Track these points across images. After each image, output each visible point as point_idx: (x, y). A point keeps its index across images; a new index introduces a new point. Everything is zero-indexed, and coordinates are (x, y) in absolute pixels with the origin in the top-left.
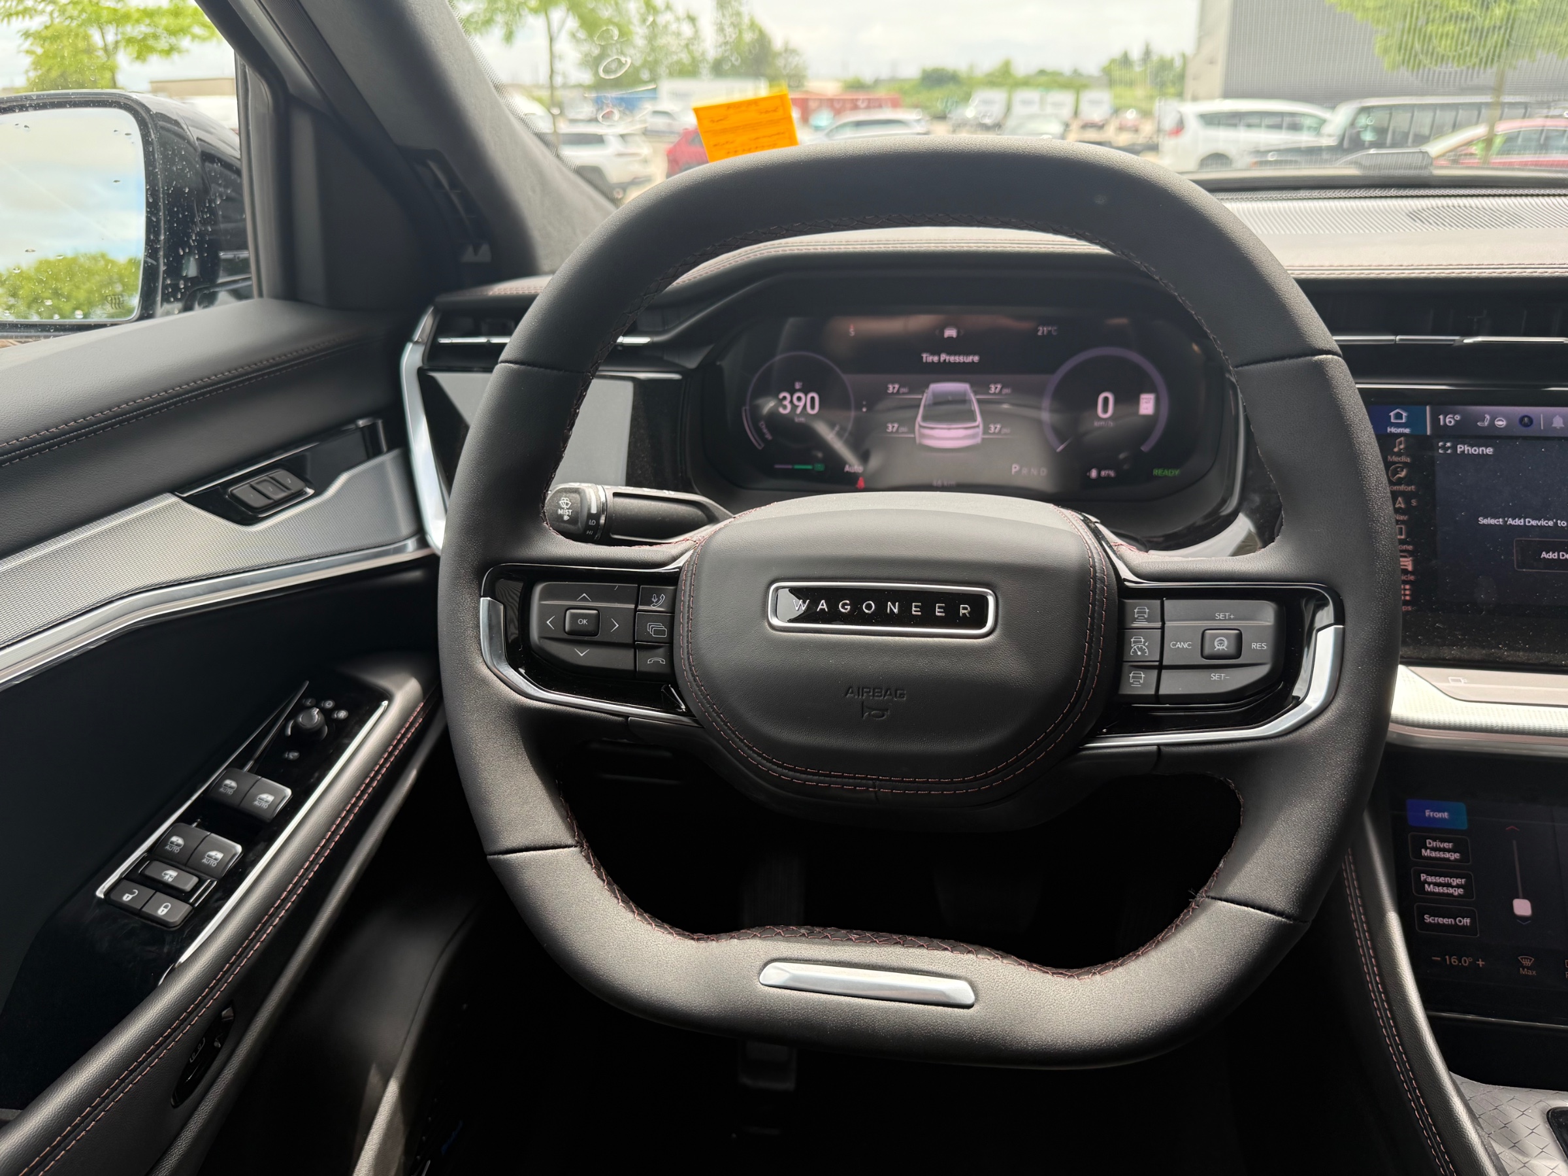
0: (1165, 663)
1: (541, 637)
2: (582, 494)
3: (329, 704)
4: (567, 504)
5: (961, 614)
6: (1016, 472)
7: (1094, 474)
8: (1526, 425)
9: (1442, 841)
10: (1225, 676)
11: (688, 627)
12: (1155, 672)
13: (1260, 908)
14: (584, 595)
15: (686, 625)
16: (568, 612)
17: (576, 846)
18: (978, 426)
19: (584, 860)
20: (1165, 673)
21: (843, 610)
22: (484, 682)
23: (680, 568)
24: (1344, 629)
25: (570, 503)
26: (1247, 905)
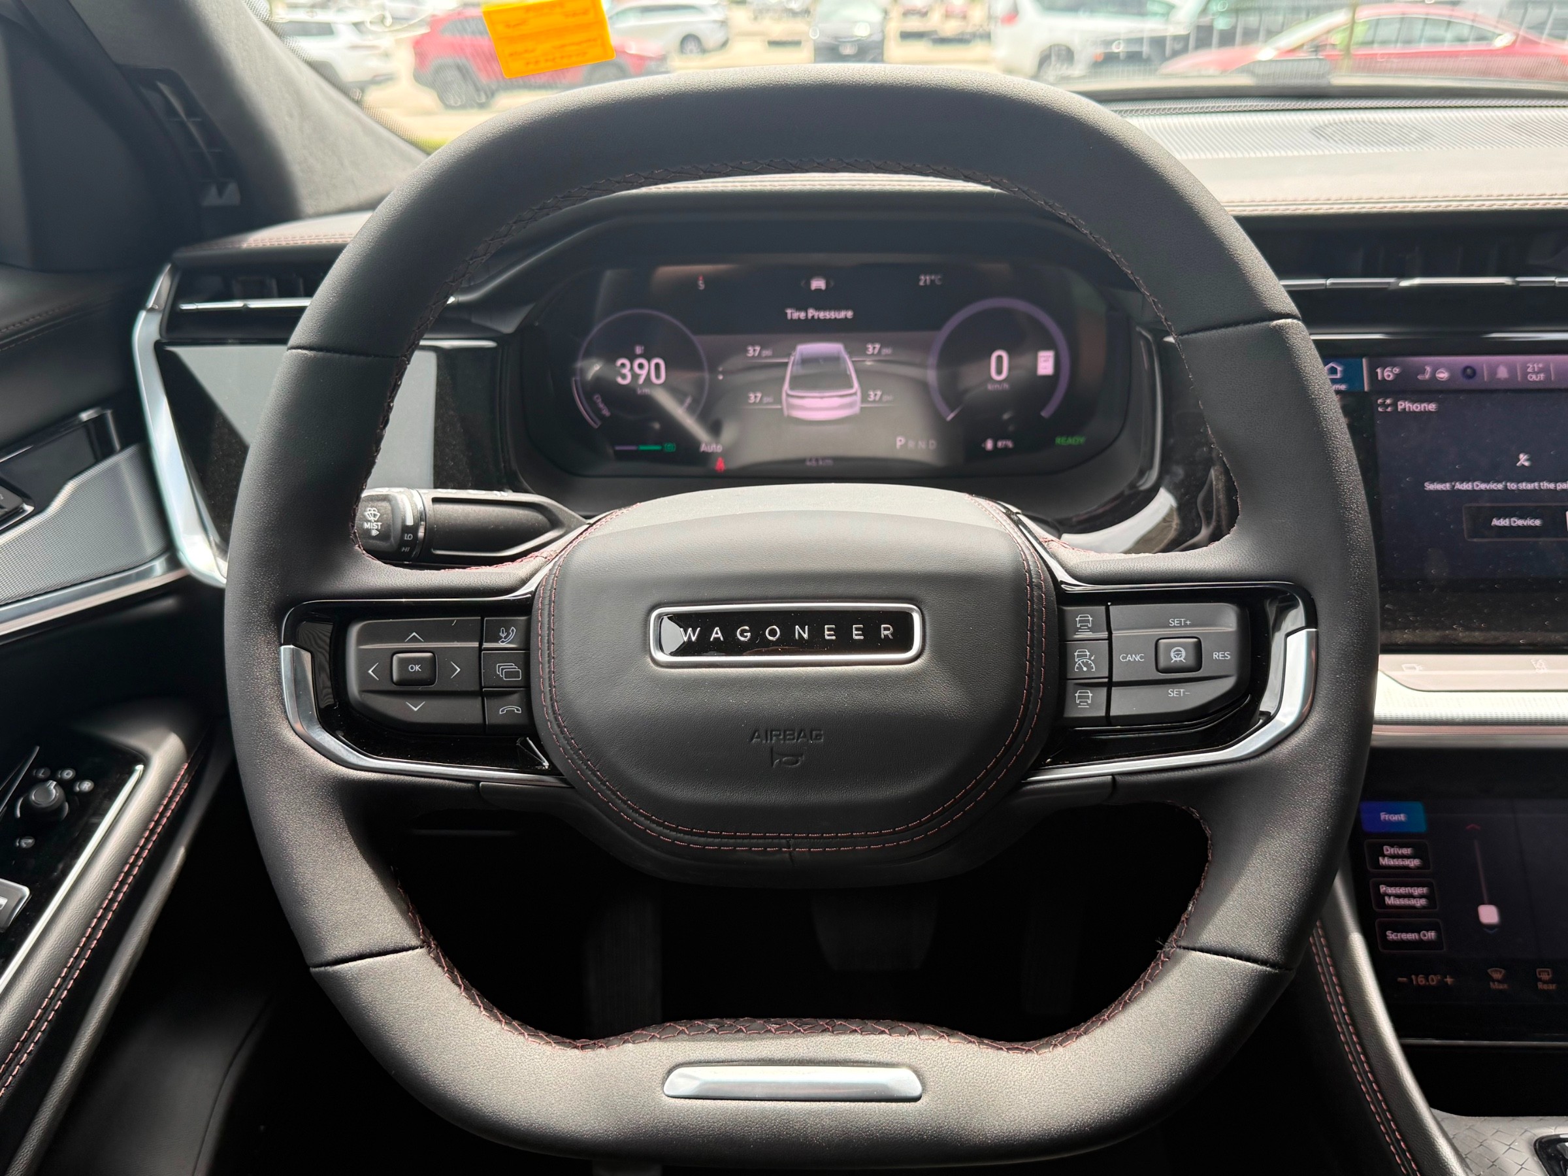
0: (1115, 679)
1: (362, 691)
2: (393, 502)
3: (68, 774)
4: (375, 515)
5: (883, 636)
6: (901, 446)
7: (989, 445)
8: (1470, 377)
9: (1401, 846)
10: (1184, 692)
11: (549, 667)
12: (1104, 690)
13: (1240, 957)
14: (414, 634)
15: (547, 665)
16: (395, 658)
17: (422, 947)
18: (855, 394)
19: (433, 962)
20: (1115, 691)
21: (742, 639)
22: (290, 751)
23: (533, 593)
24: (1317, 632)
25: (379, 514)
26: (1225, 954)
